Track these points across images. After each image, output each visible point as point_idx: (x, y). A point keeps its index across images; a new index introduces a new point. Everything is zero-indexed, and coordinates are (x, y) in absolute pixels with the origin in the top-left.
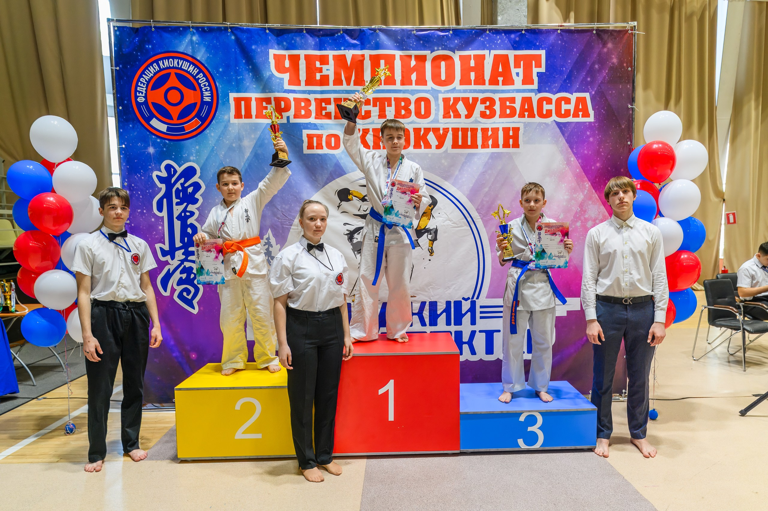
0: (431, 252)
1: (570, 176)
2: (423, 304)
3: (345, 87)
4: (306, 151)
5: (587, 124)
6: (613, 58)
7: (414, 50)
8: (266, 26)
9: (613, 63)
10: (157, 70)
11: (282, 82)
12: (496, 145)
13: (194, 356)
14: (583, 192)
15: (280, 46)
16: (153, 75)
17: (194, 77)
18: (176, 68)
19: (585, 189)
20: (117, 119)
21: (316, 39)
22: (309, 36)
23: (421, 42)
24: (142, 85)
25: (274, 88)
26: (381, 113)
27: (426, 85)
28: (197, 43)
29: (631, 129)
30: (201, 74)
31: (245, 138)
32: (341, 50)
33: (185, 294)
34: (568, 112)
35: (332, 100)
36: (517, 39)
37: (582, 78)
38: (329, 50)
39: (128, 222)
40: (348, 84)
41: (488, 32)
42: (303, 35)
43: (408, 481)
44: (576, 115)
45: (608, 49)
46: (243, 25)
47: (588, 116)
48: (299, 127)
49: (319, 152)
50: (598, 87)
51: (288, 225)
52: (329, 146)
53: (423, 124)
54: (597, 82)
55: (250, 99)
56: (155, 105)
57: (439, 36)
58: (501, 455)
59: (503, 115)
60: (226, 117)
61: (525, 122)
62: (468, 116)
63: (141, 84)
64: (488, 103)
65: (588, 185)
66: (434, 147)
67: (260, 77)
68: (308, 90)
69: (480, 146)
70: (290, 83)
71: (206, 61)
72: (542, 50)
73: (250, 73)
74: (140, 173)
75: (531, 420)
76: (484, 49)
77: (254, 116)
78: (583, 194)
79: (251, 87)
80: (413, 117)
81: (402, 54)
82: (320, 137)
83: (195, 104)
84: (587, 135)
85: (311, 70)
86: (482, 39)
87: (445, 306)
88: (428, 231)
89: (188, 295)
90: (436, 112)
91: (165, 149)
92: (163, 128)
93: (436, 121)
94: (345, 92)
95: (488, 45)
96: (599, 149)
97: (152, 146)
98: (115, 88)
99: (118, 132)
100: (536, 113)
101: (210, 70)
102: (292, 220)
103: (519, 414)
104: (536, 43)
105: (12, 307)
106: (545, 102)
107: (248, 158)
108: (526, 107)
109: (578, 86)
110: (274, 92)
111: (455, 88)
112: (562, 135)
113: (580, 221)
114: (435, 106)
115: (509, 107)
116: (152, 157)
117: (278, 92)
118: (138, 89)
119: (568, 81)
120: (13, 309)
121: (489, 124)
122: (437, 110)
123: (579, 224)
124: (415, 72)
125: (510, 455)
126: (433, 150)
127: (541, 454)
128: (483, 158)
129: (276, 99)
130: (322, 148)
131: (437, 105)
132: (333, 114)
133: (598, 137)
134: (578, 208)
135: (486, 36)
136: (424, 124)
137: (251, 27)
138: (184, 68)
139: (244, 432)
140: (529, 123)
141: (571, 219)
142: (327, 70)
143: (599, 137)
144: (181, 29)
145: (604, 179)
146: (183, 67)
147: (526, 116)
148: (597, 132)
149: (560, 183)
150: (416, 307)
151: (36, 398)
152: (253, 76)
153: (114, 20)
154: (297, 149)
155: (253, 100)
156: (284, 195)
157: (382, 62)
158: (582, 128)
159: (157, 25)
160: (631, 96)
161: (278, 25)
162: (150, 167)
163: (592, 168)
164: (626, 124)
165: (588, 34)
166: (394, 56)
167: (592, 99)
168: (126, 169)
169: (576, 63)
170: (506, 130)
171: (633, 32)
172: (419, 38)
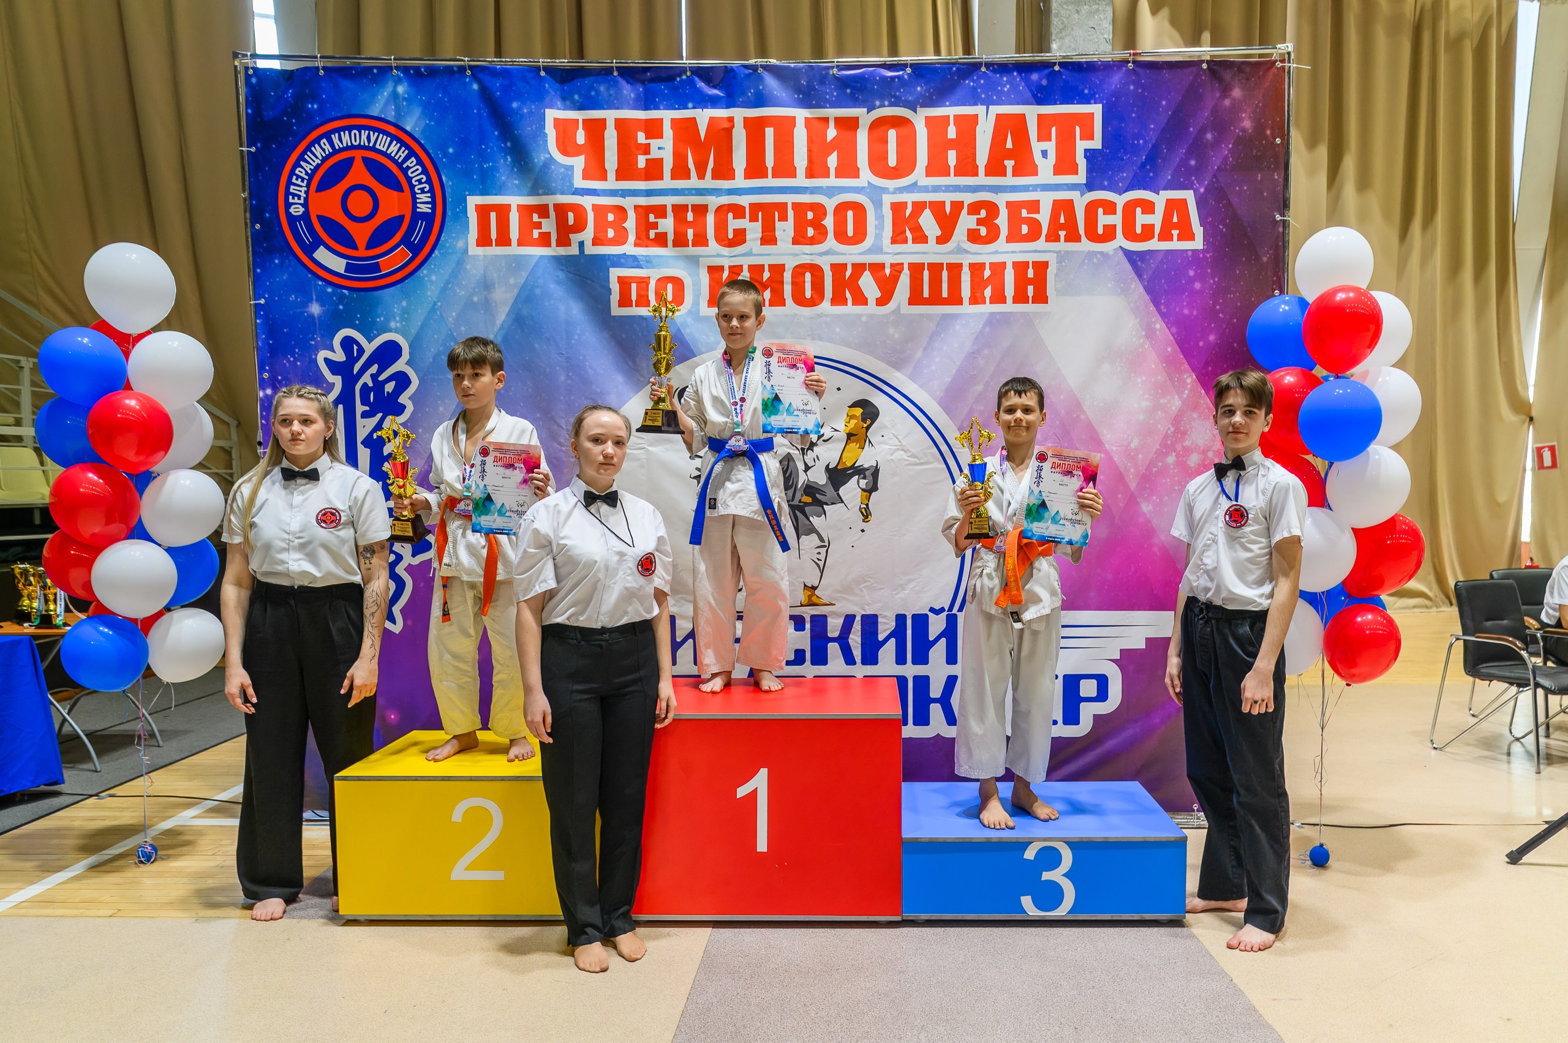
0: (866, 515)
1: (1153, 361)
2: (849, 619)
3: (694, 182)
4: (616, 311)
5: (1190, 253)
6: (1242, 119)
7: (834, 105)
8: (541, 64)
9: (1244, 130)
10: (327, 153)
11: (570, 173)
12: (999, 298)
13: (393, 717)
14: (1180, 393)
15: (568, 103)
16: (320, 162)
17: (399, 165)
18: (364, 148)
19: (1185, 388)
20: (251, 249)
21: (637, 87)
22: (623, 82)
23: (848, 91)
24: (299, 182)
25: (554, 185)
26: (764, 234)
27: (858, 177)
28: (405, 99)
29: (1281, 265)
30: (413, 159)
31: (496, 286)
32: (688, 108)
34: (1148, 231)
35: (669, 209)
36: (1044, 82)
37: (1178, 159)
38: (665, 109)
40: (701, 176)
41: (983, 69)
42: (612, 80)
43: (786, 974)
44: (1165, 236)
45: (1234, 99)
46: (494, 61)
47: (1191, 237)
48: (603, 263)
49: (643, 311)
50: (1212, 178)
53: (851, 255)
54: (1210, 168)
55: (509, 207)
56: (323, 220)
57: (884, 78)
58: (987, 928)
59: (1014, 237)
60: (460, 244)
61: (1059, 252)
62: (942, 240)
63: (297, 179)
64: (983, 213)
65: (1190, 379)
66: (872, 301)
67: (526, 163)
68: (622, 190)
69: (966, 300)
70: (586, 176)
71: (423, 132)
72: (1095, 103)
73: (508, 157)
74: (293, 355)
75: (1049, 857)
76: (975, 104)
77: (514, 241)
78: (1180, 397)
79: (510, 185)
80: (831, 242)
81: (809, 116)
82: (643, 282)
83: (401, 218)
84: (1190, 277)
85: (627, 149)
86: (972, 84)
87: (894, 624)
88: (860, 471)
90: (877, 231)
91: (341, 307)
92: (338, 264)
93: (877, 249)
94: (693, 192)
95: (983, 96)
96: (1214, 305)
97: (316, 300)
98: (247, 187)
99: (252, 273)
100: (1082, 231)
101: (431, 151)
103: (1024, 845)
104: (1083, 90)
105: (58, 616)
106: (1100, 211)
107: (502, 325)
108: (1062, 220)
109: (1169, 177)
110: (553, 194)
111: (915, 183)
112: (1136, 278)
113: (1174, 454)
114: (876, 220)
115: (1027, 221)
116: (317, 321)
117: (563, 193)
118: (291, 190)
119: (1148, 167)
120: (59, 621)
121: (986, 254)
122: (880, 227)
123: (1171, 459)
124: (836, 152)
125: (1006, 929)
126: (872, 308)
127: (1068, 929)
128: (973, 324)
129: (557, 207)
130: (647, 304)
131: (880, 217)
132: (671, 237)
133: (1211, 281)
134: (1170, 426)
135: (979, 78)
136: (854, 256)
137: (511, 65)
138: (381, 148)
139: (468, 868)
140: (1067, 252)
141: (1154, 450)
142: (659, 148)
143: (1214, 281)
144: (375, 71)
146: (377, 146)
147: (1062, 238)
148: (1209, 271)
149: (1133, 375)
150: (834, 627)
151: (96, 795)
152: (513, 161)
153: (247, 55)
154: (600, 306)
155: (514, 209)
156: (572, 398)
157: (769, 132)
158: (1179, 261)
159: (330, 64)
160: (1281, 196)
161: (563, 62)
162: (313, 343)
163: (1198, 344)
164: (1270, 254)
165: (1191, 69)
166: (793, 119)
167: (1200, 202)
168: (267, 347)
169: (1164, 130)
170: (1020, 268)
171: (1286, 64)
172: (844, 83)
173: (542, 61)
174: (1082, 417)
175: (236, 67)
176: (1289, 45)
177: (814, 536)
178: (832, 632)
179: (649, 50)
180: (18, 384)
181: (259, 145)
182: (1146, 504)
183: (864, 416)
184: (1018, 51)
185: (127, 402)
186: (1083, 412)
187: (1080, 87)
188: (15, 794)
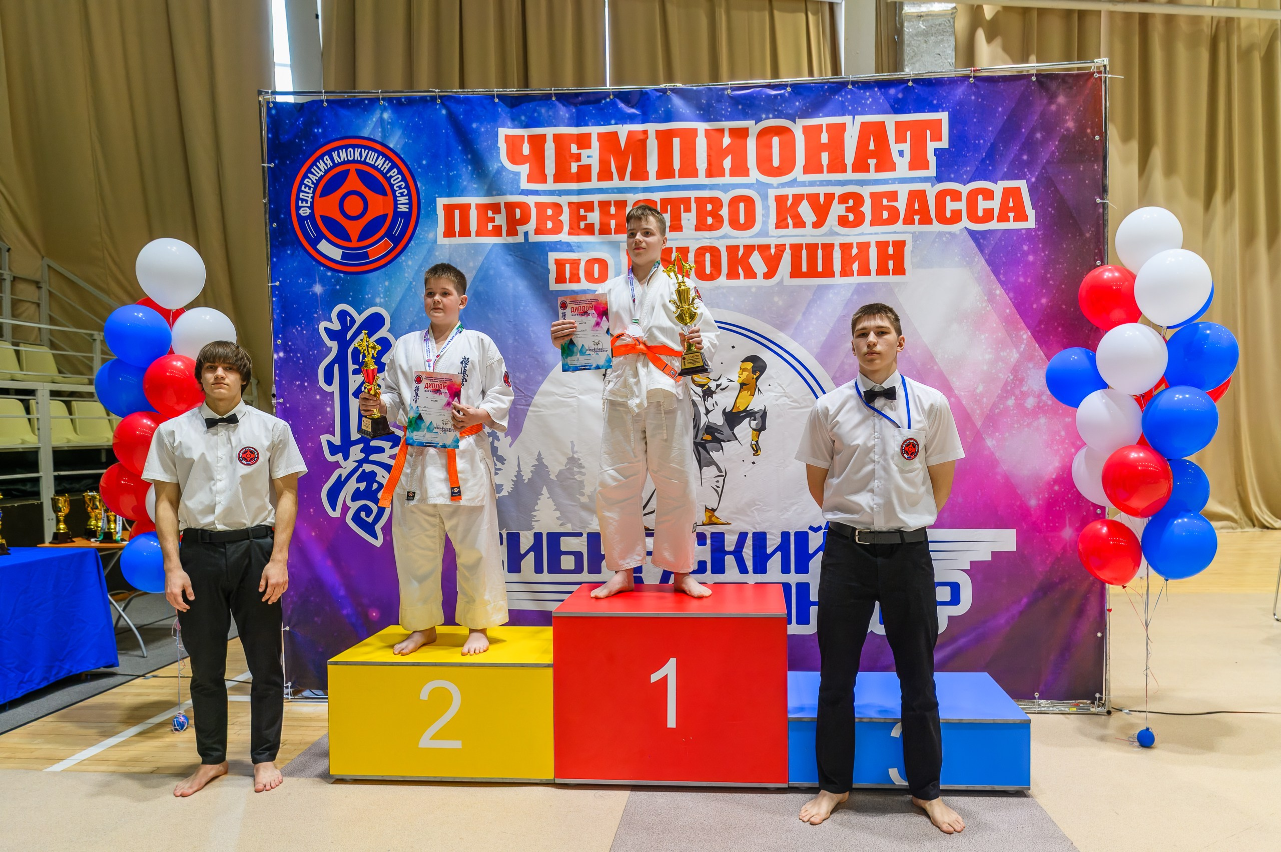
0: (756, 450)
1: (994, 321)
2: (743, 536)
3: (616, 183)
4: (554, 286)
5: (1024, 232)
6: (1066, 121)
7: (728, 119)
8: (495, 93)
9: (1068, 129)
10: (329, 166)
11: (517, 177)
12: (865, 271)
13: (374, 614)
14: (1017, 347)
15: (516, 123)
16: (323, 174)
17: (384, 175)
18: (358, 162)
19: (1022, 343)
20: (269, 243)
21: (571, 108)
22: (560, 105)
23: (740, 107)
24: (307, 190)
25: (504, 187)
27: (748, 175)
28: (389, 123)
29: (1101, 240)
30: (395, 170)
32: (611, 124)
33: (363, 514)
34: (988, 215)
35: (596, 205)
36: (900, 96)
37: (1012, 155)
38: (593, 125)
39: (281, 401)
40: (622, 178)
41: (850, 87)
42: (551, 103)
44: (1003, 218)
45: (1059, 105)
46: (459, 92)
47: (1025, 218)
48: (543, 249)
49: (574, 287)
50: (1041, 171)
51: (524, 405)
52: (590, 277)
53: (742, 238)
54: (1039, 161)
55: (469, 205)
56: (325, 219)
57: (769, 96)
58: (860, 795)
59: (877, 221)
61: (915, 232)
62: (817, 225)
63: (305, 188)
64: (851, 203)
65: (1026, 335)
66: (760, 275)
67: (483, 171)
68: (558, 190)
69: (837, 273)
70: (530, 180)
71: (402, 149)
72: (943, 111)
73: (469, 167)
74: (300, 325)
76: (844, 115)
77: (473, 233)
78: (1018, 351)
79: (470, 189)
80: (726, 228)
81: (708, 128)
82: (575, 263)
83: (385, 216)
84: (1024, 251)
85: (563, 157)
87: (780, 540)
88: (751, 414)
89: (368, 516)
90: (764, 219)
91: (338, 287)
92: (336, 254)
93: (764, 233)
94: (615, 191)
95: (850, 108)
96: (1046, 273)
97: (319, 282)
98: (267, 195)
99: (269, 262)
100: (933, 215)
101: (409, 163)
102: (530, 397)
103: (893, 725)
104: (933, 101)
105: (117, 533)
106: (948, 198)
108: (916, 207)
109: (1006, 170)
110: (503, 194)
111: (795, 179)
112: (979, 252)
113: (1013, 398)
114: (763, 210)
115: (887, 208)
116: (319, 298)
117: (512, 194)
118: (301, 197)
119: (988, 162)
120: (118, 537)
121: (853, 236)
122: (766, 215)
123: (1011, 402)
124: (730, 156)
125: (877, 797)
126: (760, 281)
128: (844, 292)
129: (507, 205)
130: (579, 281)
131: (766, 208)
132: (597, 227)
133: (1043, 254)
134: (1010, 374)
135: (847, 93)
136: (745, 239)
137: (471, 94)
138: (370, 162)
139: (433, 738)
140: (921, 232)
141: (997, 394)
142: (588, 157)
143: (1045, 254)
144: (366, 102)
145: (1056, 324)
146: (367, 161)
147: (917, 221)
148: (1040, 246)
149: (977, 332)
150: (730, 542)
151: (143, 676)
152: (474, 170)
153: (268, 93)
154: (541, 283)
155: (473, 207)
156: (518, 357)
157: (676, 142)
158: (1015, 238)
159: (332, 97)
160: (1101, 183)
161: (512, 91)
162: (316, 315)
163: (1032, 307)
164: (1092, 231)
165: (1022, 82)
166: (694, 132)
167: (1032, 190)
168: (280, 319)
169: (1002, 131)
170: (882, 246)
171: (1103, 75)
172: (736, 100)
173: (495, 91)
174: (935, 368)
175: (260, 101)
176: (1105, 59)
177: (714, 468)
178: (729, 546)
179: (580, 80)
180: (91, 352)
181: (277, 162)
182: (991, 439)
183: (755, 369)
184: (877, 71)
185: (175, 363)
186: (936, 364)
187: (930, 99)
188: (80, 674)
